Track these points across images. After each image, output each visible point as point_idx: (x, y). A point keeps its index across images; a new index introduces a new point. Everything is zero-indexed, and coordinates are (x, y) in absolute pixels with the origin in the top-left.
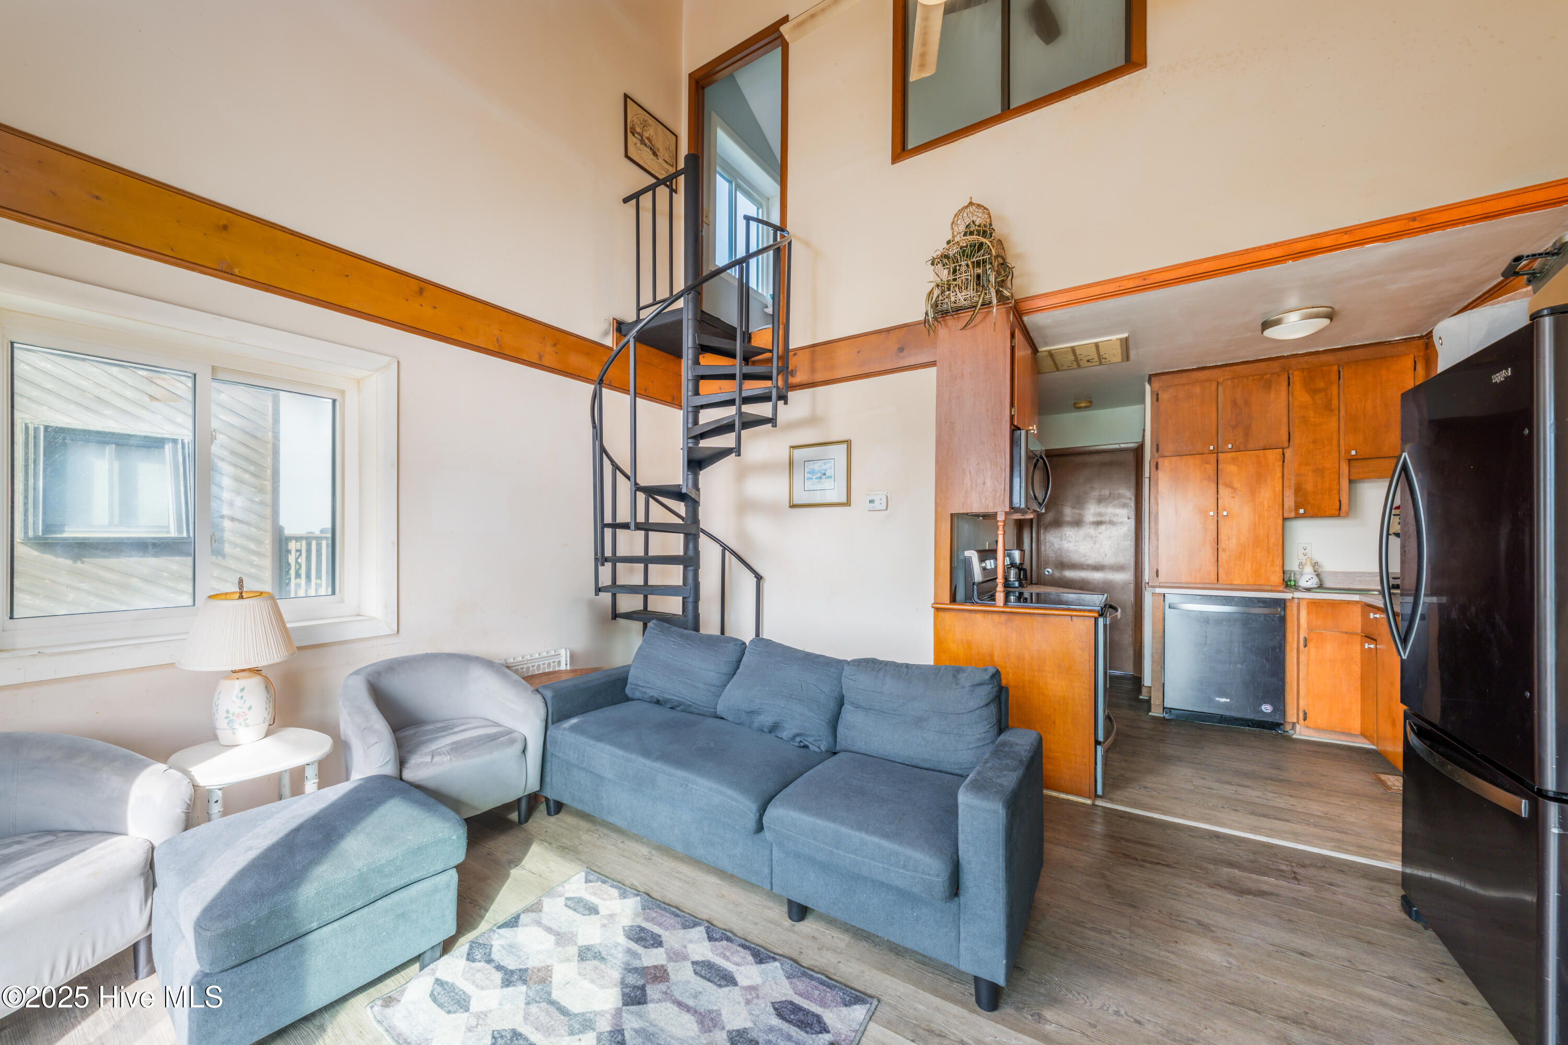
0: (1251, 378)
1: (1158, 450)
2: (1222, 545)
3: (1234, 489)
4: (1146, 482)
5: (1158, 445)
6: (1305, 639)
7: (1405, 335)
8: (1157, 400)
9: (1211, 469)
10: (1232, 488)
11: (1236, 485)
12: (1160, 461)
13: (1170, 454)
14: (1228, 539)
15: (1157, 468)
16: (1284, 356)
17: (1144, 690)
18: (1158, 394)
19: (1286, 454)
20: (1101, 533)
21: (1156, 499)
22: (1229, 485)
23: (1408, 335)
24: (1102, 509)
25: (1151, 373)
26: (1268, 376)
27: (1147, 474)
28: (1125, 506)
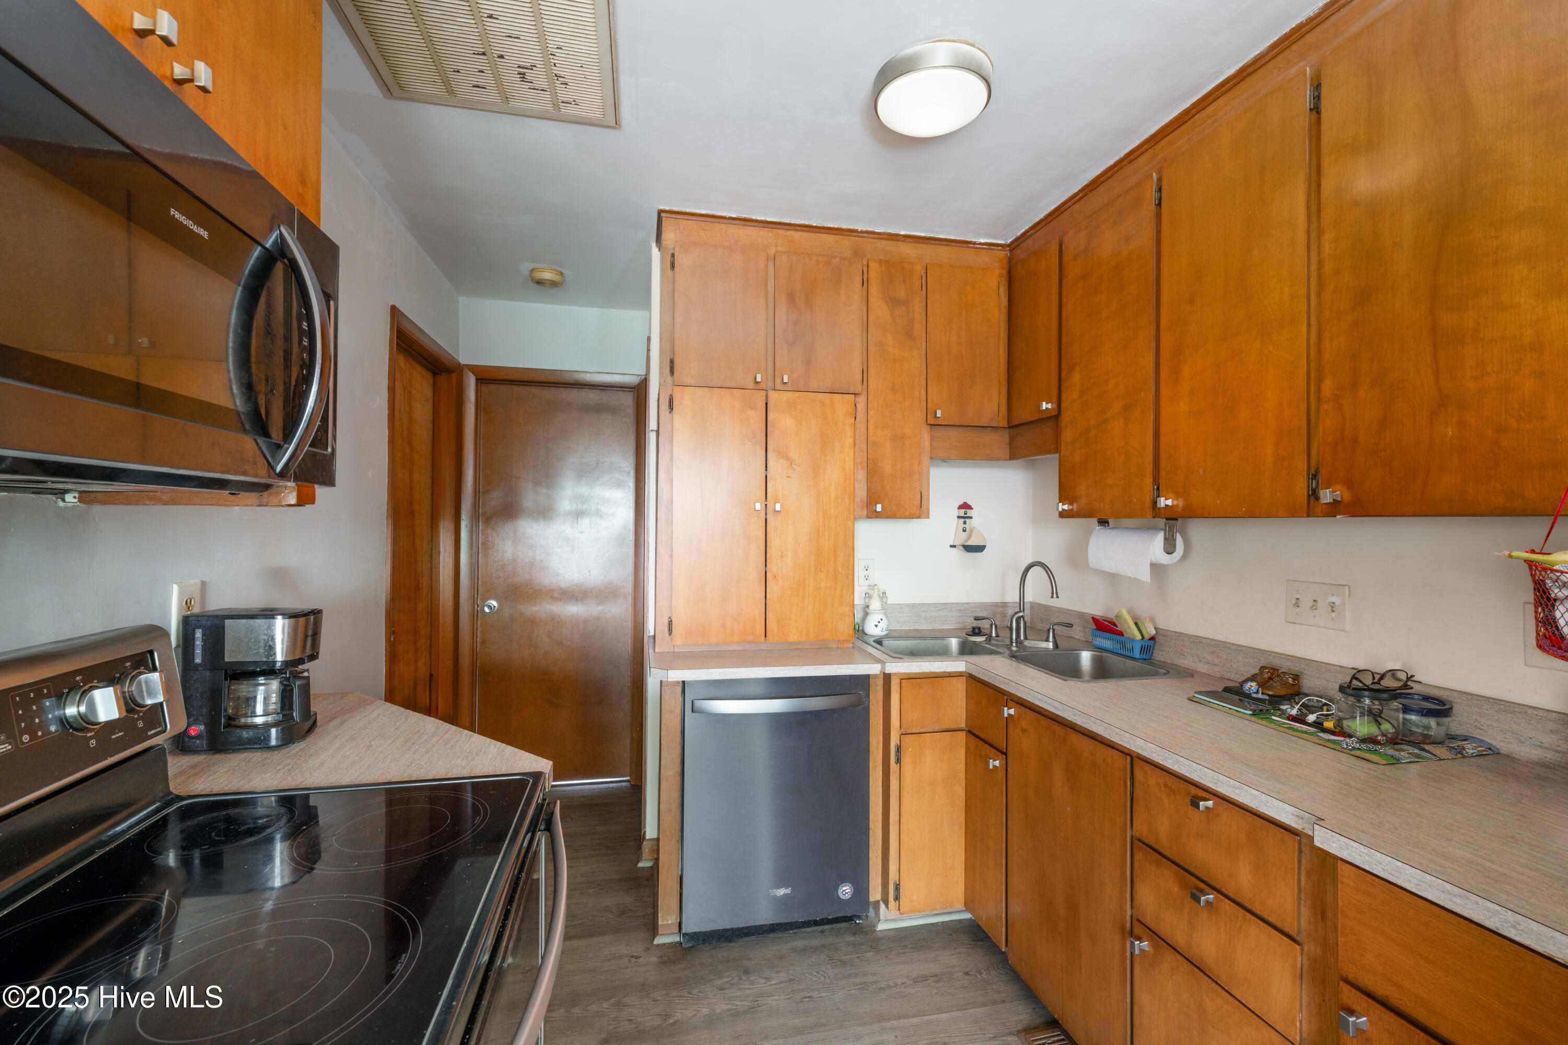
0: (814, 258)
1: (672, 372)
2: (773, 568)
3: (791, 461)
4: (651, 438)
5: (672, 362)
6: (899, 749)
7: (991, 237)
8: (673, 266)
9: (757, 416)
10: (788, 459)
11: (794, 454)
12: (677, 393)
13: (693, 382)
14: (782, 557)
15: (671, 407)
16: (856, 231)
17: (646, 848)
18: (673, 255)
19: (857, 405)
20: (581, 532)
21: (670, 471)
22: (783, 454)
23: (995, 238)
24: (583, 489)
25: (661, 208)
26: (837, 260)
27: (652, 424)
28: (619, 485)
